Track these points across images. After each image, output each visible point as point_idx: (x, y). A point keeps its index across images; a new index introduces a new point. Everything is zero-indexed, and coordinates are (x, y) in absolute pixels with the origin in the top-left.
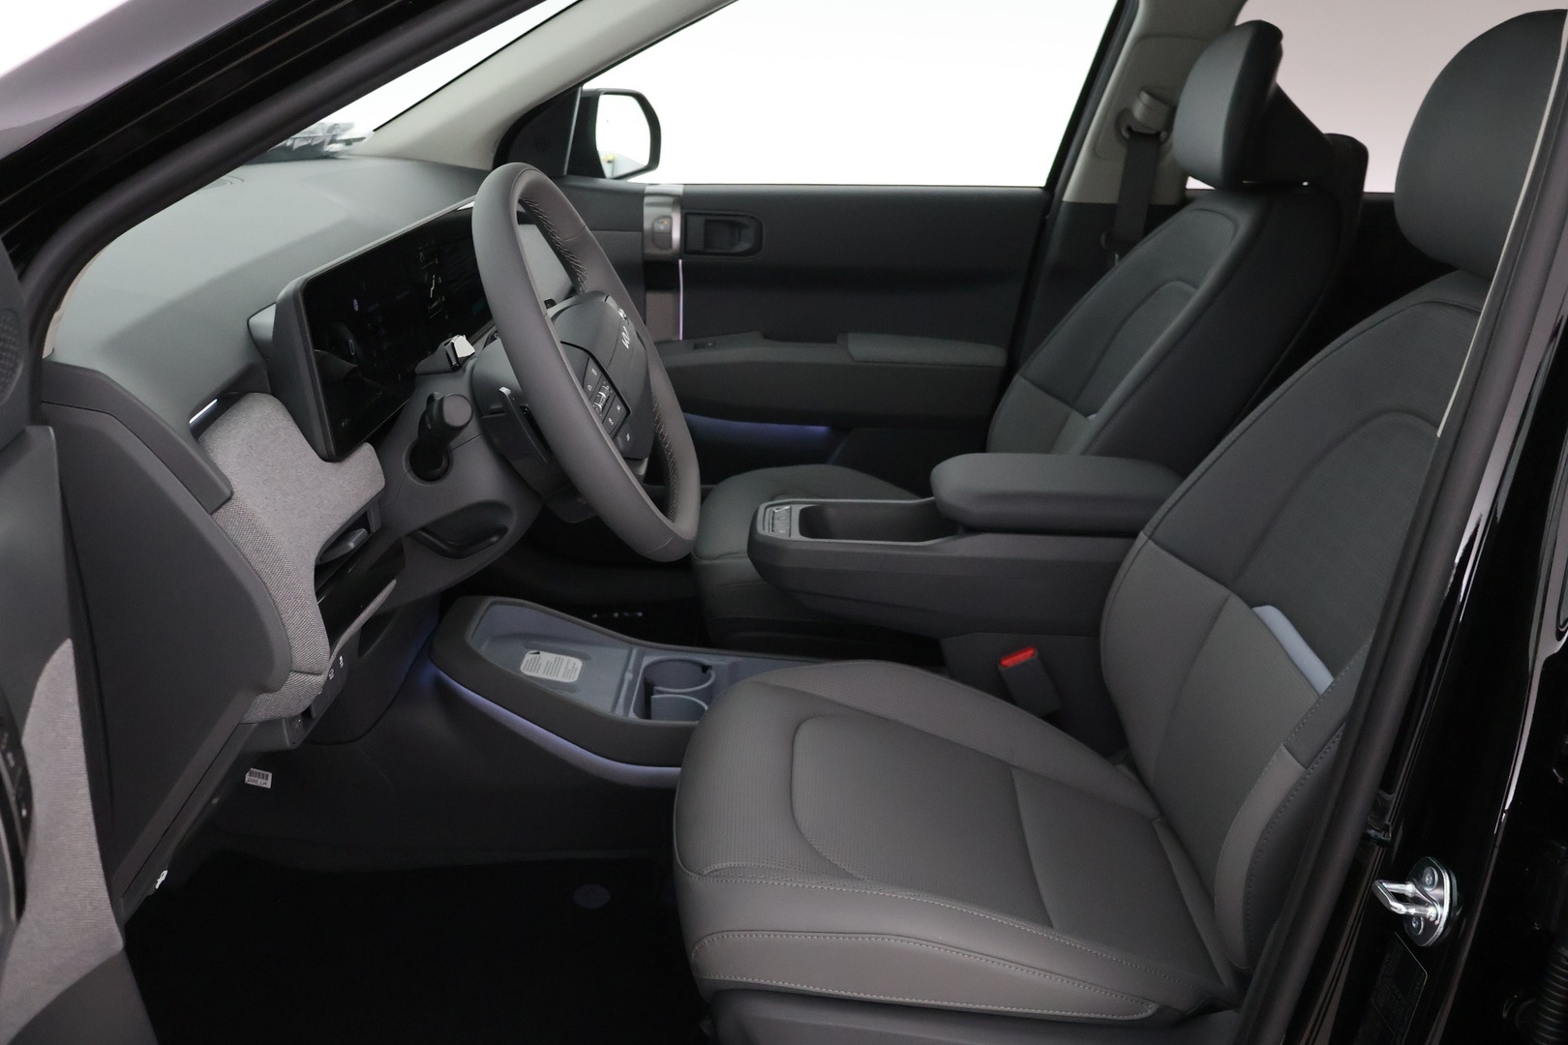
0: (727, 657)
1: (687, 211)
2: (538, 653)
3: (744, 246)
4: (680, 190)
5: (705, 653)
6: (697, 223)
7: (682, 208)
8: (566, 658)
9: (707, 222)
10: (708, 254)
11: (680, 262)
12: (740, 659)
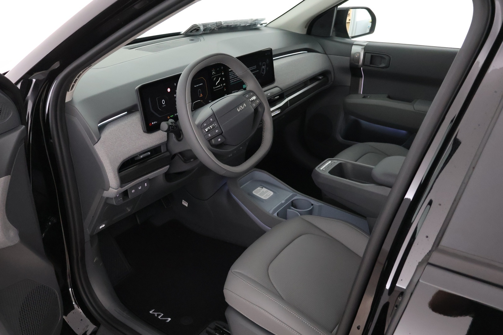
0: (320, 203)
1: (366, 51)
2: (262, 188)
3: (383, 65)
4: (365, 44)
5: (313, 200)
6: (369, 56)
7: (364, 50)
8: (269, 191)
9: (372, 56)
10: (370, 66)
11: (362, 68)
12: (323, 204)
